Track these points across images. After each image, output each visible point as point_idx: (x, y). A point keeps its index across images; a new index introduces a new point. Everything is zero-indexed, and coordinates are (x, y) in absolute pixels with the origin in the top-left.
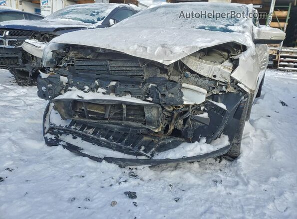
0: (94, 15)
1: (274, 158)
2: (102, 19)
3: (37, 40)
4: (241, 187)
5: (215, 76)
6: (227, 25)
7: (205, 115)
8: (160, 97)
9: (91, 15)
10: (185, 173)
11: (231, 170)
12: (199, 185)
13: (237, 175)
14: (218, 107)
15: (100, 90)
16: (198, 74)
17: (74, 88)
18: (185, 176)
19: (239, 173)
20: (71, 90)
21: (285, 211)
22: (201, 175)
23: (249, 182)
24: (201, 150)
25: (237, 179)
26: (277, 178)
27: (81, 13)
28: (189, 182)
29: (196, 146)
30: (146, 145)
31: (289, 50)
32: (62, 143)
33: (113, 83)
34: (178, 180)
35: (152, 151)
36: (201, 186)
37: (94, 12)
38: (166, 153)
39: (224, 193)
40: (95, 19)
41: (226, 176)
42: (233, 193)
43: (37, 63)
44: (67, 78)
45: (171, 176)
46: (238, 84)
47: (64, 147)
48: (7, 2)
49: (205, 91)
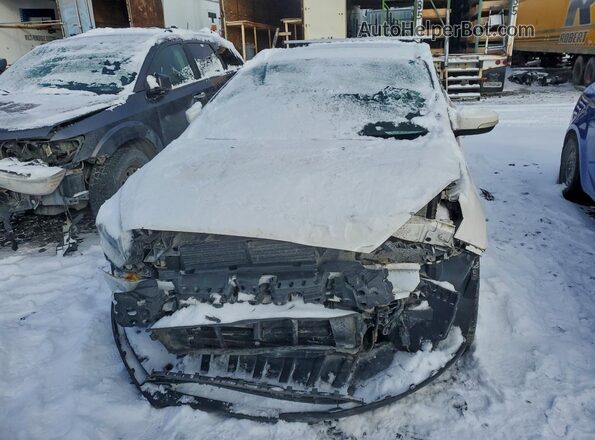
0: (111, 72)
1: (518, 332)
2: (132, 79)
3: (15, 159)
4: (495, 407)
5: (429, 239)
6: (410, 116)
7: (425, 305)
8: (355, 296)
9: (105, 71)
10: (411, 406)
11: (468, 375)
12: (438, 421)
13: (481, 383)
14: (443, 289)
15: (242, 296)
16: (403, 241)
17: (191, 300)
18: (412, 412)
19: (483, 379)
20: (186, 306)
21: (566, 434)
22: (433, 399)
23: (503, 394)
24: (430, 364)
25: (484, 392)
26: (534, 370)
27: (78, 68)
28: (421, 419)
29: (421, 360)
30: (336, 371)
31: (459, 60)
32: (184, 399)
33: (264, 279)
34: (404, 421)
35: (349, 379)
36: (441, 424)
37: (107, 63)
38: (377, 382)
39: (477, 426)
40: (115, 79)
41: (467, 390)
42: (489, 422)
43: (22, 204)
44: (171, 283)
45: (391, 415)
46: (467, 248)
47: (194, 406)
49: (417, 266)
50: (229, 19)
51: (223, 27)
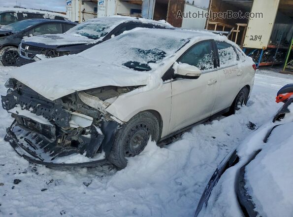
2: (105, 35)
5: (99, 109)
6: (149, 62)
7: (89, 136)
9: (98, 31)
14: (97, 131)
15: (31, 108)
16: (88, 106)
24: (79, 160)
27: (91, 28)
33: (38, 105)
35: (56, 155)
40: (99, 34)
42: (87, 193)
44: (17, 98)
46: (111, 117)
48: (72, 2)
49: (92, 119)
50: (211, 20)
51: (206, 24)
